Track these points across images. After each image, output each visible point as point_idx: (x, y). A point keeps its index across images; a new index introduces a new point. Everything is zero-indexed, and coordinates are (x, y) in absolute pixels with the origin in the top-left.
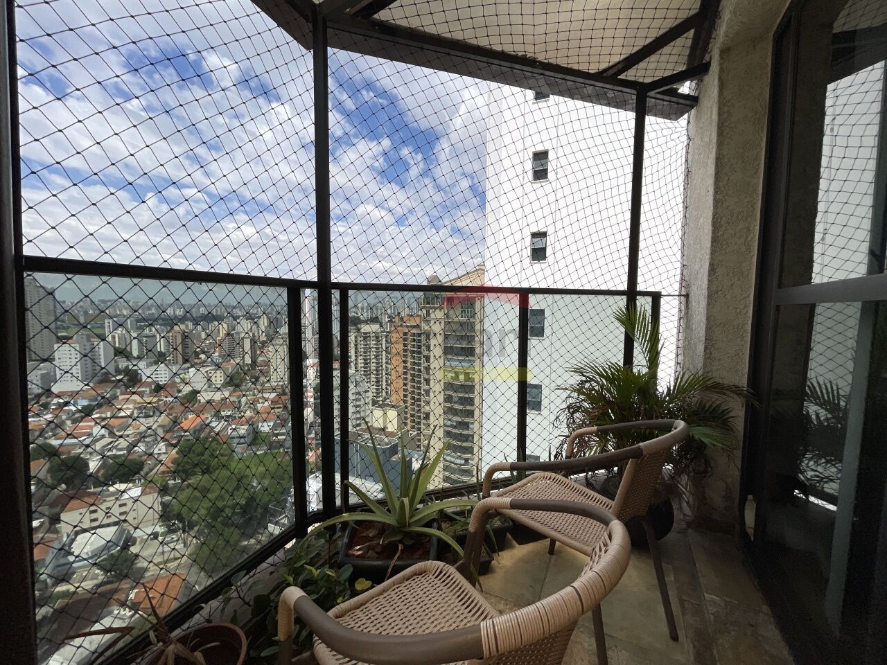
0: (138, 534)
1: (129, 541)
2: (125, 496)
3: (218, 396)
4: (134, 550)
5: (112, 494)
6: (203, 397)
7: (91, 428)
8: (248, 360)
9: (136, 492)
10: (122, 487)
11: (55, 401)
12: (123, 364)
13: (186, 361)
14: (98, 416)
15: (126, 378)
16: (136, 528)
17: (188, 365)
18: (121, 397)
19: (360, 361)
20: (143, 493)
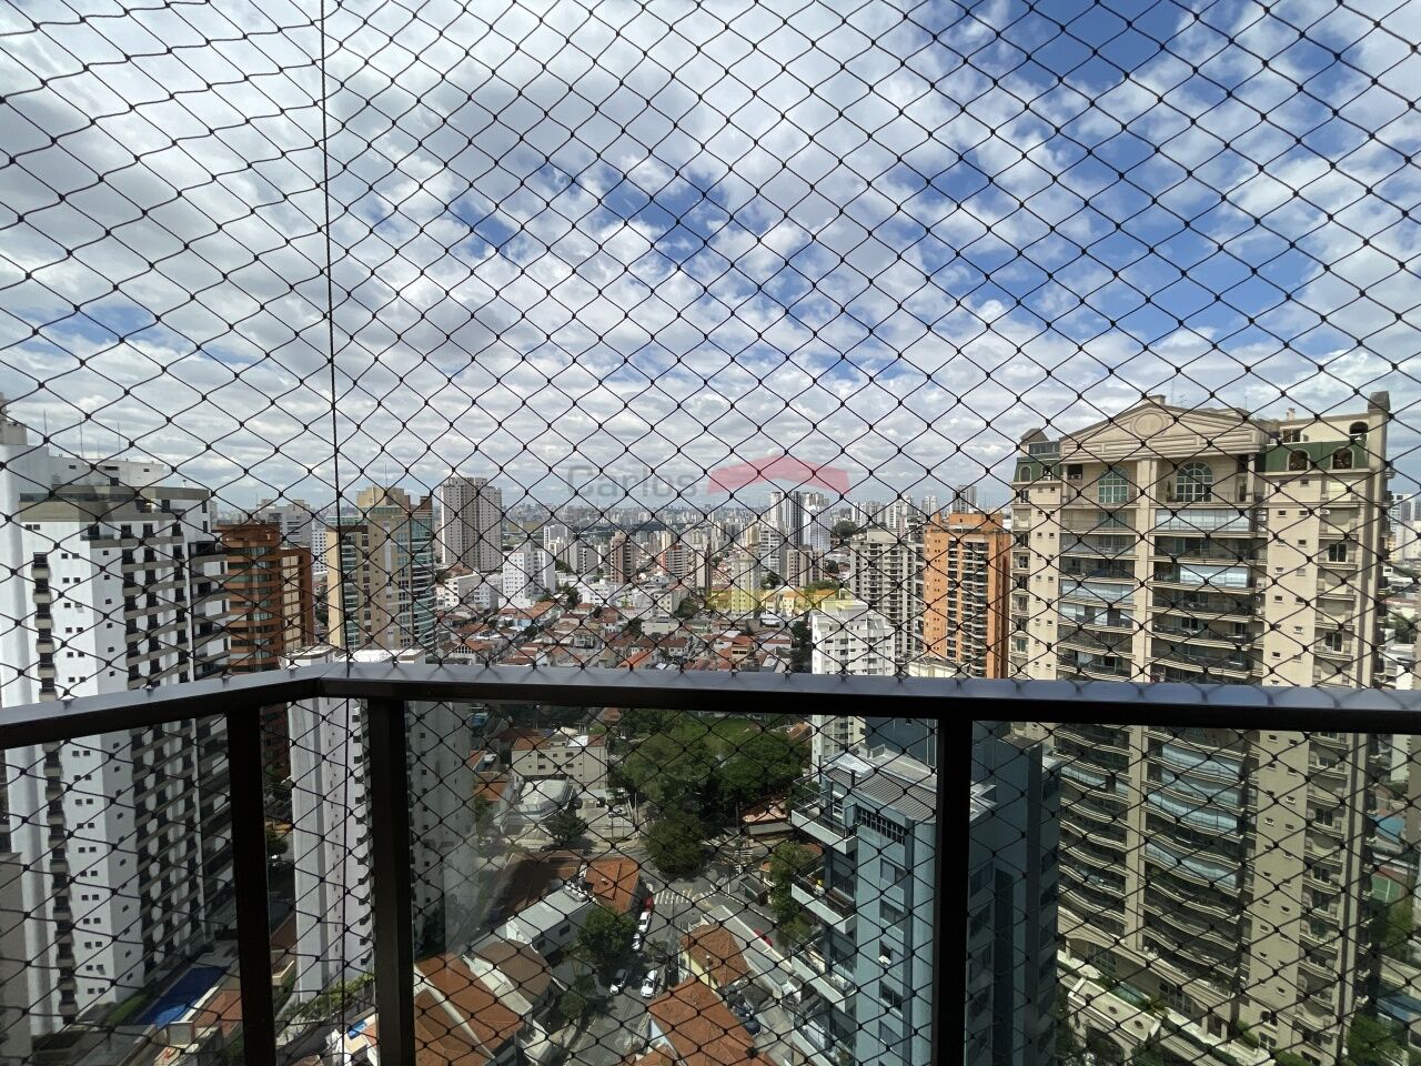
0: (584, 796)
1: (575, 803)
2: (573, 744)
3: (664, 629)
4: (581, 814)
5: (559, 739)
6: (648, 629)
7: (534, 654)
8: (701, 583)
9: (583, 740)
10: (569, 731)
11: (502, 618)
12: (563, 579)
13: (628, 580)
14: (539, 641)
15: (566, 597)
16: (584, 789)
17: (630, 585)
18: (562, 621)
19: (863, 586)
20: (589, 744)
